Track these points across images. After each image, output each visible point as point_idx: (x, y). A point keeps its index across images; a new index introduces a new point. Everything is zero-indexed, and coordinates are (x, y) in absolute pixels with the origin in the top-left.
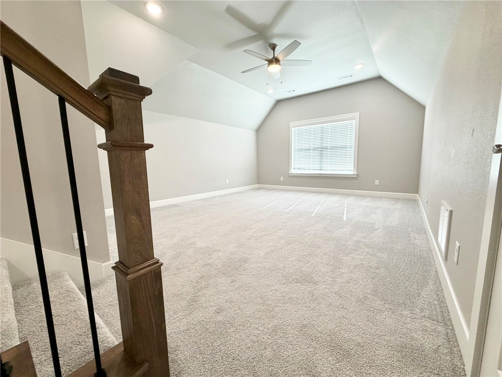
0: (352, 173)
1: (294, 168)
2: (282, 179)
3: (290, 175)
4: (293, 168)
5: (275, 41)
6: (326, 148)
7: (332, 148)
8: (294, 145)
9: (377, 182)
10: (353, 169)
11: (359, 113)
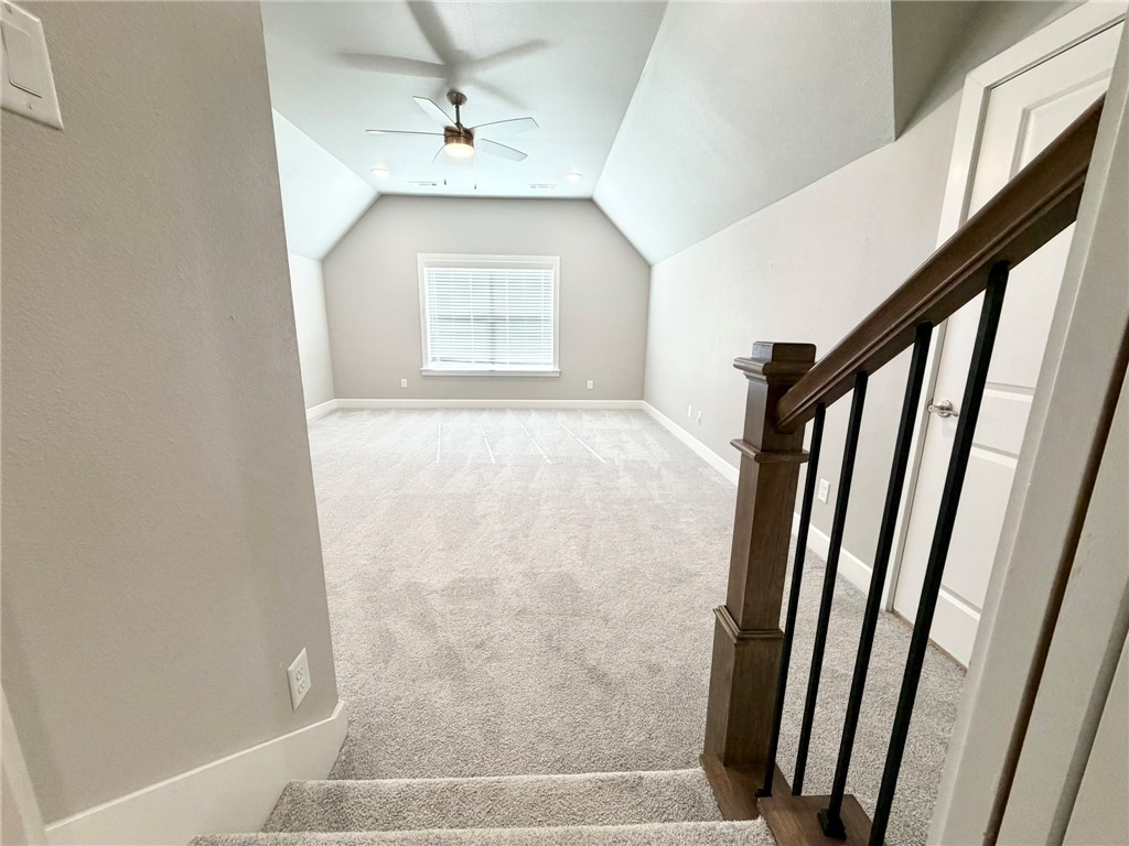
0: (550, 368)
1: (434, 359)
2: (404, 383)
3: (424, 374)
4: (430, 359)
5: (464, 90)
6: (503, 319)
7: (513, 320)
8: (430, 308)
9: (590, 384)
10: (551, 361)
11: (558, 258)
